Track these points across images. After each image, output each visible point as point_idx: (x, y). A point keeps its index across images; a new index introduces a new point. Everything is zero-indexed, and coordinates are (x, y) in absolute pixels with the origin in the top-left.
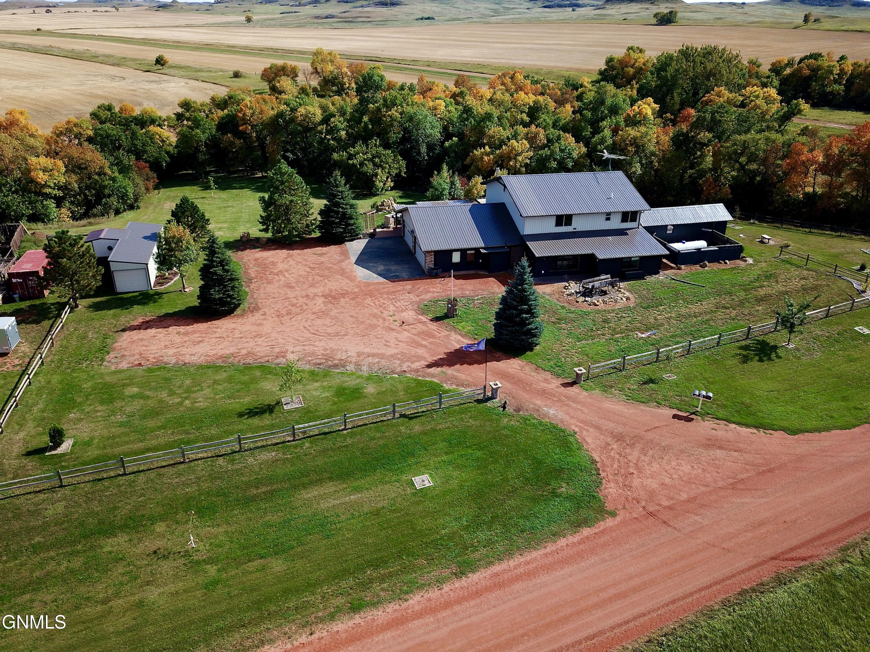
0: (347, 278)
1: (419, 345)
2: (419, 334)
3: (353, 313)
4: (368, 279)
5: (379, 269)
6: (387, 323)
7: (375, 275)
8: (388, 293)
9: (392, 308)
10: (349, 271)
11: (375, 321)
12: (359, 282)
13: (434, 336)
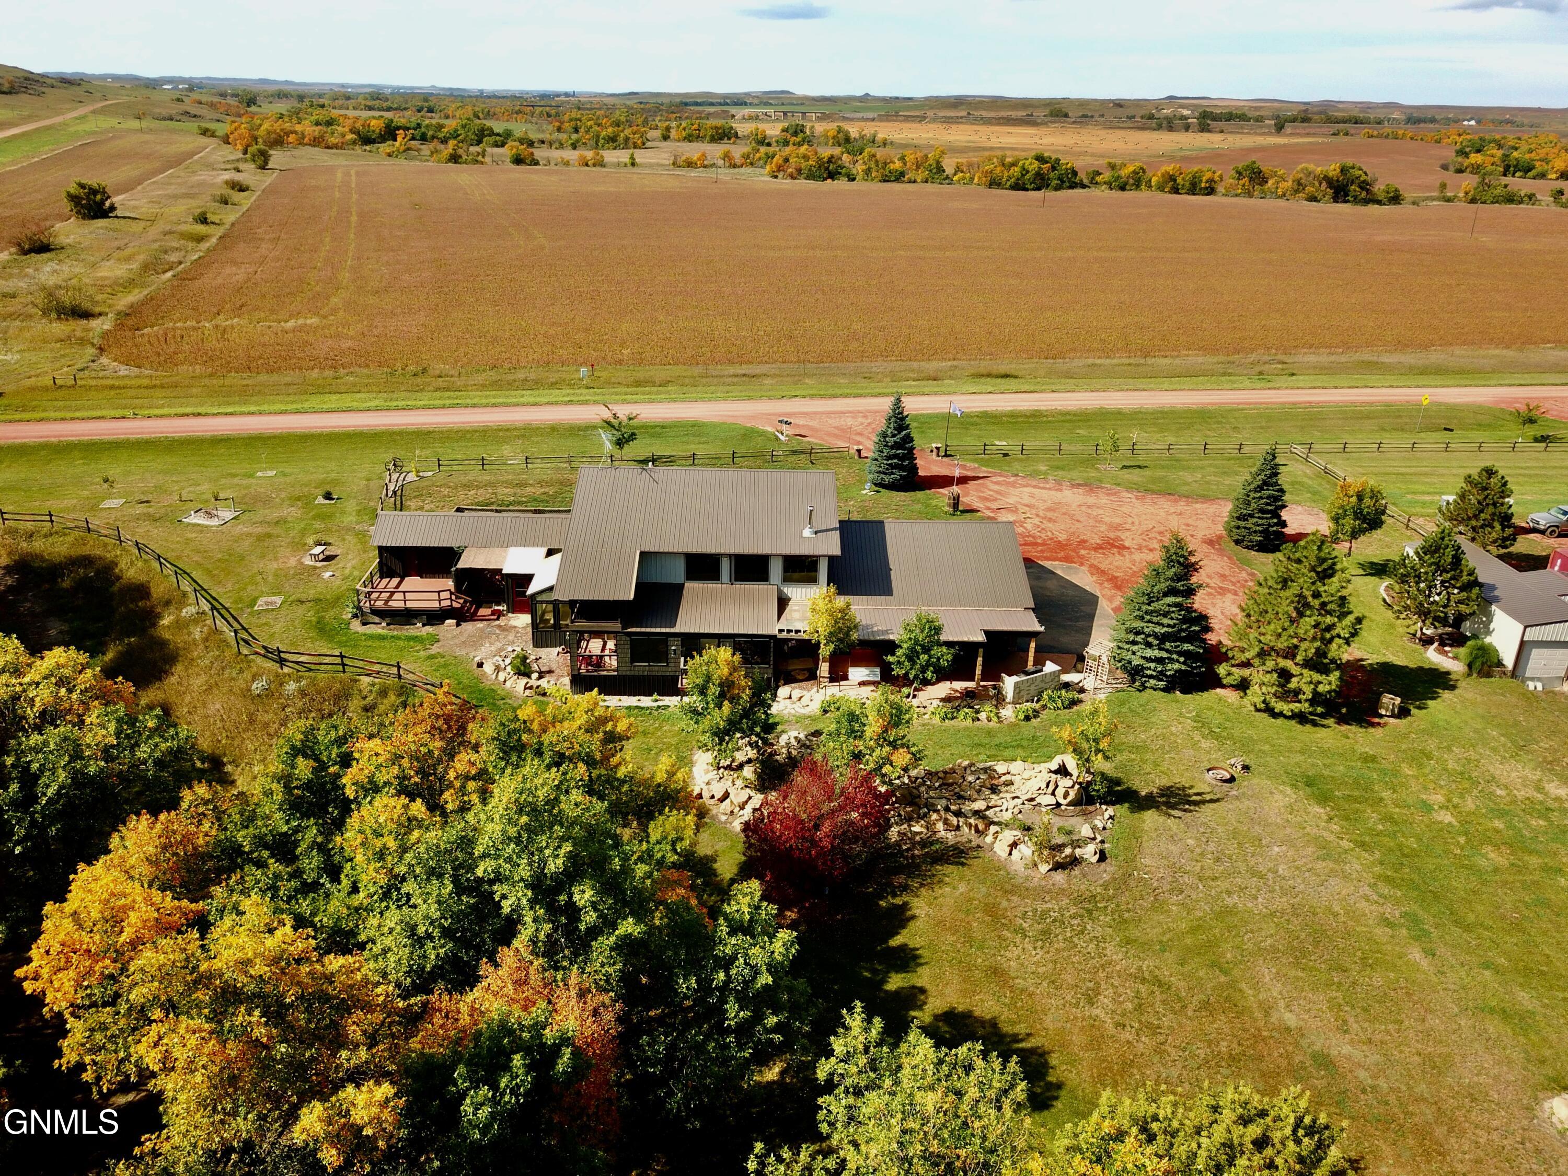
0: (1103, 572)
1: (997, 492)
2: (996, 500)
3: (1078, 525)
4: (1069, 568)
5: (1055, 582)
6: (1034, 511)
7: (1059, 572)
8: (1036, 544)
9: (1029, 526)
10: (1106, 584)
11: (1049, 514)
12: (1082, 564)
13: (980, 497)
